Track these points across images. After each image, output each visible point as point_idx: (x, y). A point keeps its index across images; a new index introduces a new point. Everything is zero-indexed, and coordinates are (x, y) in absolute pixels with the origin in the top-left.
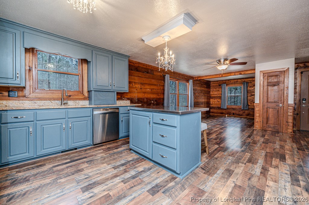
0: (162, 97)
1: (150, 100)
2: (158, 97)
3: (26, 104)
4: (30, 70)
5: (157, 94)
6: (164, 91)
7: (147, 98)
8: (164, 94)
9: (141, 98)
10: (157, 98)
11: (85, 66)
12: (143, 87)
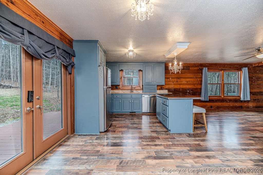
0: (199, 87)
1: (186, 90)
2: (195, 87)
3: (120, 92)
4: (121, 78)
5: (193, 85)
6: (202, 82)
7: (182, 88)
8: (201, 84)
9: (177, 89)
10: (193, 89)
11: (141, 72)
12: (179, 80)
